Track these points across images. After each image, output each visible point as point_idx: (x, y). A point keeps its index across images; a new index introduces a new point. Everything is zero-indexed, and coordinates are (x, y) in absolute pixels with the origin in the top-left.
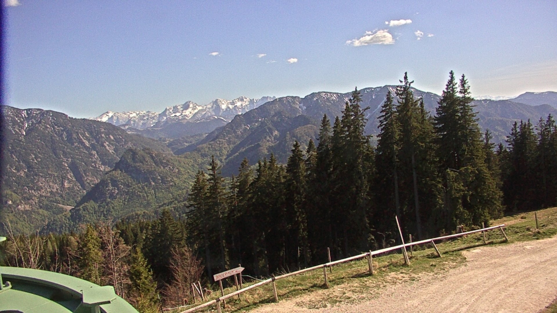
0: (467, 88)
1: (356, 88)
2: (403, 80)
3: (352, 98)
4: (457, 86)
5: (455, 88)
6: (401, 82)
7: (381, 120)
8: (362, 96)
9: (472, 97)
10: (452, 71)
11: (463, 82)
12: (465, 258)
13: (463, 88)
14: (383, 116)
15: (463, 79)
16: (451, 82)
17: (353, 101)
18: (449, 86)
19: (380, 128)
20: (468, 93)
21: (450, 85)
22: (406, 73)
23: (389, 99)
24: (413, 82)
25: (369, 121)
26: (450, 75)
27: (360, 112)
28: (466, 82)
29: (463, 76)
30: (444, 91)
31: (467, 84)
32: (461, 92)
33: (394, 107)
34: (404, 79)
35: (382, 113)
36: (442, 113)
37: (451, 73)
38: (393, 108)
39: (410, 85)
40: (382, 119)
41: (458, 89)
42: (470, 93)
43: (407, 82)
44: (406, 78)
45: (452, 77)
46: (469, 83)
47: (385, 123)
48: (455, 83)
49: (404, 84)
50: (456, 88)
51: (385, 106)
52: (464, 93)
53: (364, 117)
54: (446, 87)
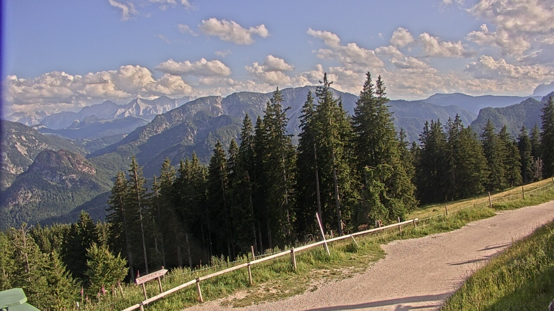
0: (383, 89)
1: (277, 88)
2: (323, 81)
3: (274, 98)
4: (373, 87)
5: (371, 89)
6: (321, 82)
8: (283, 96)
9: (387, 98)
10: (369, 73)
11: (379, 84)
13: (379, 89)
14: (304, 116)
15: (379, 80)
16: (368, 83)
17: (274, 101)
19: (301, 128)
20: (384, 94)
21: (367, 86)
22: (325, 74)
23: (309, 99)
24: (332, 83)
25: (290, 120)
26: (367, 76)
27: (281, 111)
28: (382, 83)
29: (379, 78)
30: (361, 92)
31: (383, 85)
32: (377, 93)
33: (314, 107)
34: (323, 79)
35: (303, 113)
36: (360, 113)
39: (329, 85)
40: (303, 118)
41: (375, 90)
43: (327, 83)
44: (325, 78)
45: (369, 78)
46: (385, 84)
47: (306, 122)
48: (372, 84)
49: (323, 84)
50: (373, 89)
51: (306, 106)
52: (380, 94)
53: (285, 117)
54: (363, 88)
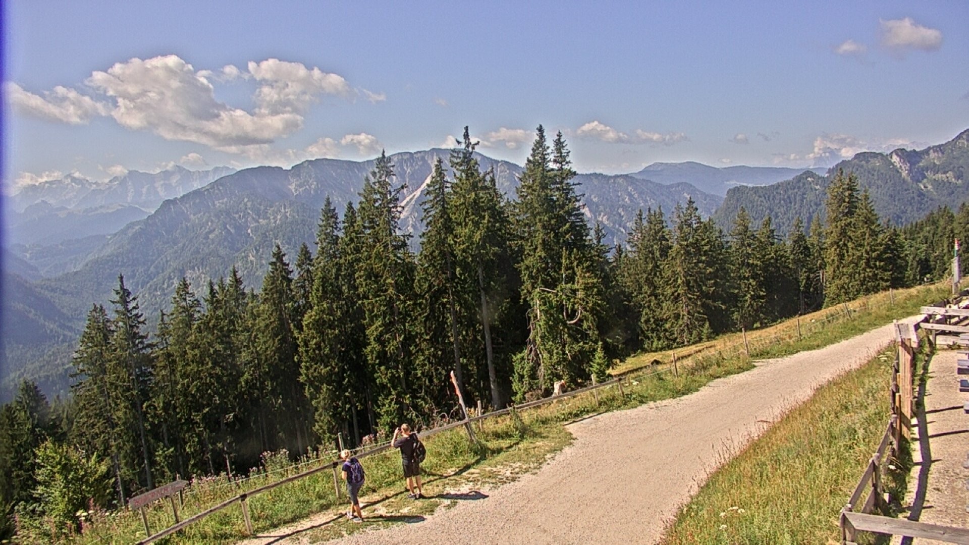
0: (565, 154)
1: (384, 152)
2: (462, 140)
3: (377, 170)
4: (549, 151)
5: (546, 154)
6: (459, 142)
7: (426, 207)
8: (393, 166)
9: (573, 170)
10: (541, 126)
11: (559, 144)
12: (571, 434)
13: (559, 155)
14: (429, 201)
15: (559, 139)
16: (540, 144)
17: (378, 175)
18: (537, 151)
19: (425, 222)
20: (567, 163)
21: (538, 149)
22: (467, 128)
23: (440, 172)
24: (478, 143)
25: (406, 209)
26: (538, 132)
27: (390, 194)
28: (564, 144)
29: (559, 136)
30: (528, 160)
31: (565, 148)
32: (555, 161)
33: (448, 185)
34: (463, 137)
35: (428, 196)
36: (527, 196)
37: (540, 129)
38: (446, 187)
39: (473, 148)
40: (428, 205)
41: (552, 157)
42: (569, 162)
43: (469, 143)
44: (466, 136)
45: (542, 137)
46: (569, 146)
47: (433, 213)
48: (547, 145)
49: (463, 146)
50: (548, 154)
51: (433, 184)
52: (560, 163)
53: (398, 202)
54: (531, 152)
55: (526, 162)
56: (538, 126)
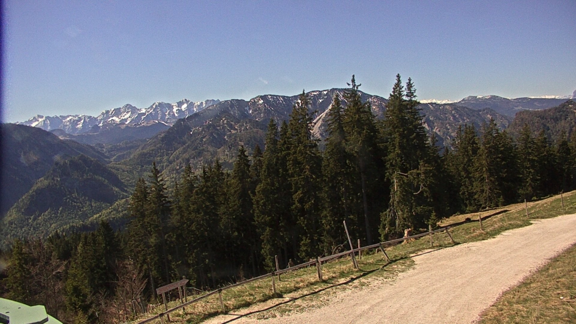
0: (413, 91)
1: (304, 90)
2: (351, 83)
3: (300, 102)
4: (403, 89)
5: (401, 91)
6: (349, 84)
7: (329, 123)
8: (309, 99)
9: (418, 101)
10: (398, 74)
11: (410, 85)
12: (414, 262)
13: (409, 91)
14: (331, 119)
15: (410, 82)
16: (398, 85)
17: (301, 104)
18: (396, 90)
19: (328, 132)
20: (414, 96)
21: (397, 88)
22: (353, 76)
23: (337, 102)
24: (360, 85)
25: (317, 124)
26: (397, 78)
27: (308, 115)
28: (413, 85)
29: (410, 80)
30: (391, 95)
31: (413, 88)
32: (407, 95)
33: (342, 110)
34: (351, 81)
35: (330, 116)
37: (398, 76)
38: (341, 111)
39: (357, 88)
40: (331, 122)
41: (405, 93)
42: (416, 96)
43: (355, 85)
44: (353, 81)
45: (399, 81)
47: (333, 127)
48: (402, 86)
49: (351, 87)
50: (403, 91)
51: (333, 109)
52: (410, 97)
53: (312, 120)
54: (393, 90)
55: (389, 96)
56: (397, 75)
